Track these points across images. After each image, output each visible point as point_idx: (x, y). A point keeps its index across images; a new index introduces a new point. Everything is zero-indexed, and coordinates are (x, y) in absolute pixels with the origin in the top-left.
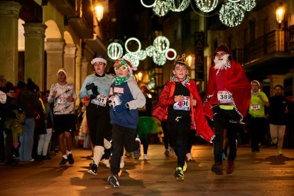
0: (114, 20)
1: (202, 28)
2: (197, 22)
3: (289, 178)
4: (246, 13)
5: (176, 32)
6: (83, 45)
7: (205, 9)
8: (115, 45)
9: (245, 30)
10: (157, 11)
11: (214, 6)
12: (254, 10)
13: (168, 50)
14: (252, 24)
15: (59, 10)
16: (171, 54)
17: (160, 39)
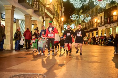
0: (65, 21)
1: (81, 22)
2: (80, 21)
3: (99, 52)
4: (89, 20)
5: (76, 23)
6: (60, 25)
7: (82, 19)
8: (65, 25)
9: (89, 23)
10: (73, 19)
11: (84, 19)
12: (91, 19)
13: (74, 26)
14: (90, 22)
15: (56, 19)
16: (75, 27)
17: (73, 24)
